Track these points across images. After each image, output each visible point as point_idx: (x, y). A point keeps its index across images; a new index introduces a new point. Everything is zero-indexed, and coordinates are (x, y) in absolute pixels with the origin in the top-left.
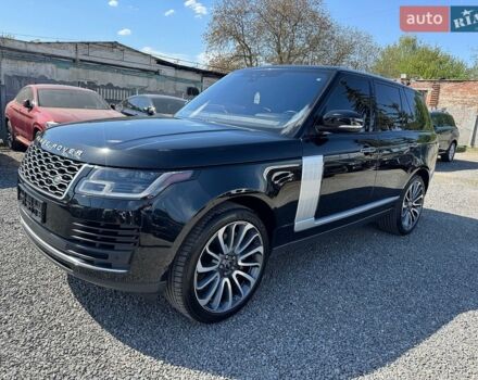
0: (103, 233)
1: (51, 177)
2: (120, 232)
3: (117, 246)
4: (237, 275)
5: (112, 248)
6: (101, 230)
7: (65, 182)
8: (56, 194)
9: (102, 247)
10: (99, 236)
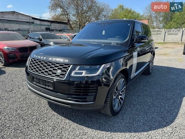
0: (84, 90)
1: (55, 71)
2: (90, 89)
3: (89, 94)
4: (120, 98)
5: (87, 95)
6: (82, 89)
7: (64, 73)
8: (60, 78)
9: (83, 95)
10: (82, 91)
